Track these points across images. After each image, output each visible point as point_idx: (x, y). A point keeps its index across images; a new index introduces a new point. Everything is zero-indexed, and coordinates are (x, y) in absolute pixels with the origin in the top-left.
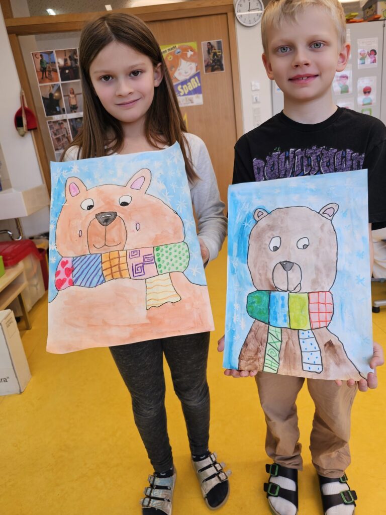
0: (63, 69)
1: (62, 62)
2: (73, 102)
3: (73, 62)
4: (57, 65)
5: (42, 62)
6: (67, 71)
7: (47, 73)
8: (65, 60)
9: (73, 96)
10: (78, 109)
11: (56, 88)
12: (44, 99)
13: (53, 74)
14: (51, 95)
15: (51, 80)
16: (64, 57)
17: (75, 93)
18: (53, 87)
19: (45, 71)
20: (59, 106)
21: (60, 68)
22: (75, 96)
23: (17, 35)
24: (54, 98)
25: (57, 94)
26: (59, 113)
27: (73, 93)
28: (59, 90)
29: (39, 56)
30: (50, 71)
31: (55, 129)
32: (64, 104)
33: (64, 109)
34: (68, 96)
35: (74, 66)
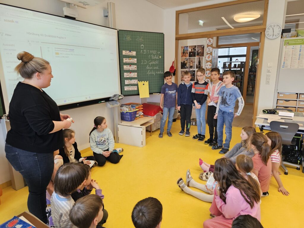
0: (190, 53)
1: (190, 50)
2: (191, 65)
3: (194, 50)
4: (188, 51)
5: (184, 50)
6: (191, 54)
7: (185, 54)
8: (192, 50)
10: (193, 68)
12: (181, 63)
13: (186, 54)
14: (184, 62)
15: (185, 56)
16: (191, 48)
19: (184, 53)
20: (186, 66)
21: (189, 52)
23: (178, 40)
25: (186, 62)
26: (185, 68)
27: (192, 62)
28: (187, 60)
29: (183, 48)
30: (186, 53)
32: (188, 65)
33: (187, 67)
34: (190, 62)
35: (194, 51)
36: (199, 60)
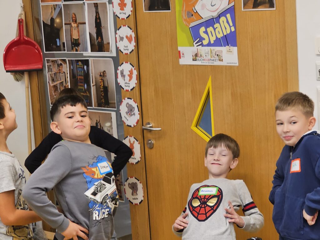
9: (76, 25)
10: (81, 47)
11: (58, 10)
14: (52, 20)
17: (78, 21)
18: (55, 9)
20: (59, 39)
22: (78, 27)
24: (55, 25)
25: (58, 21)
26: (59, 49)
28: (60, 14)
31: (53, 73)
33: (64, 43)
34: (70, 24)
36: (97, 13)
